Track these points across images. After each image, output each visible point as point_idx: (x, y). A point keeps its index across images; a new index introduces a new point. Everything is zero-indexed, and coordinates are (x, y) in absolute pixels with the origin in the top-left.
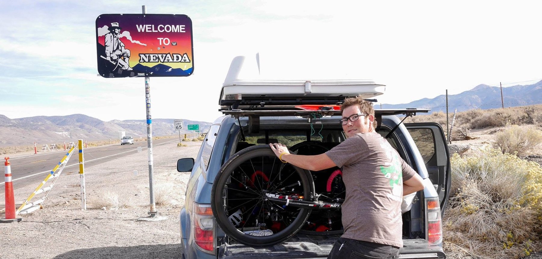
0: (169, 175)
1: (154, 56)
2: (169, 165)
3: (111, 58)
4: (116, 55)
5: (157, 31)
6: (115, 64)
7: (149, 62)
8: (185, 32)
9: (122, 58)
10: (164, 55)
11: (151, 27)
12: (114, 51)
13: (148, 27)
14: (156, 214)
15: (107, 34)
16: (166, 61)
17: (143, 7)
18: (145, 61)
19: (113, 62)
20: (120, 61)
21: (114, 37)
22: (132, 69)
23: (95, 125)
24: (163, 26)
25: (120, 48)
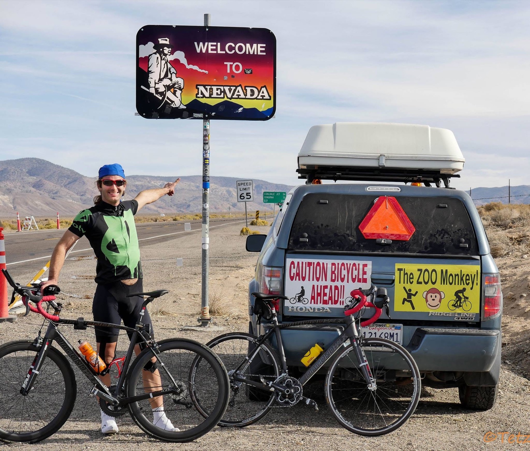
0: (225, 279)
1: (217, 89)
2: (224, 265)
3: (156, 90)
4: (164, 85)
5: (224, 52)
6: (161, 98)
7: (210, 97)
8: (265, 54)
9: (172, 90)
10: (233, 88)
11: (216, 46)
12: (160, 80)
13: (212, 45)
14: (209, 322)
15: (152, 54)
16: (235, 96)
17: (206, 16)
18: (204, 96)
19: (158, 96)
20: (169, 94)
21: (161, 60)
22: (185, 107)
23: (67, 183)
24: (233, 45)
25: (169, 76)
